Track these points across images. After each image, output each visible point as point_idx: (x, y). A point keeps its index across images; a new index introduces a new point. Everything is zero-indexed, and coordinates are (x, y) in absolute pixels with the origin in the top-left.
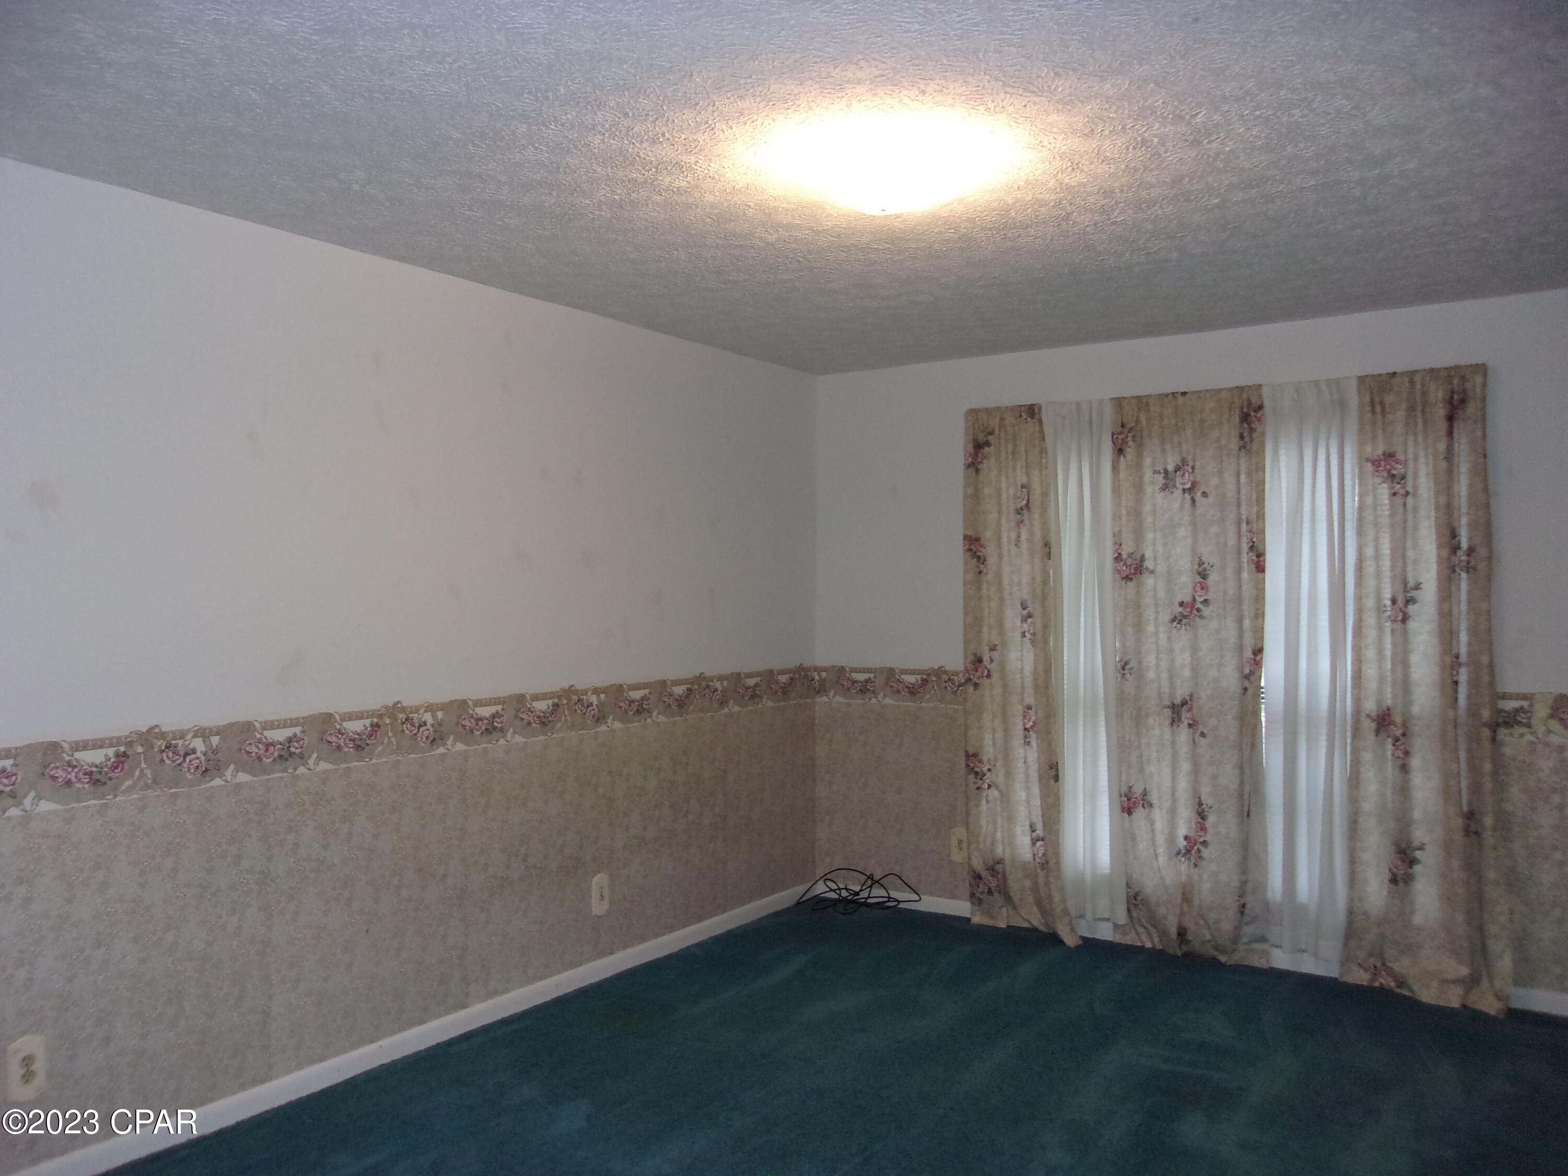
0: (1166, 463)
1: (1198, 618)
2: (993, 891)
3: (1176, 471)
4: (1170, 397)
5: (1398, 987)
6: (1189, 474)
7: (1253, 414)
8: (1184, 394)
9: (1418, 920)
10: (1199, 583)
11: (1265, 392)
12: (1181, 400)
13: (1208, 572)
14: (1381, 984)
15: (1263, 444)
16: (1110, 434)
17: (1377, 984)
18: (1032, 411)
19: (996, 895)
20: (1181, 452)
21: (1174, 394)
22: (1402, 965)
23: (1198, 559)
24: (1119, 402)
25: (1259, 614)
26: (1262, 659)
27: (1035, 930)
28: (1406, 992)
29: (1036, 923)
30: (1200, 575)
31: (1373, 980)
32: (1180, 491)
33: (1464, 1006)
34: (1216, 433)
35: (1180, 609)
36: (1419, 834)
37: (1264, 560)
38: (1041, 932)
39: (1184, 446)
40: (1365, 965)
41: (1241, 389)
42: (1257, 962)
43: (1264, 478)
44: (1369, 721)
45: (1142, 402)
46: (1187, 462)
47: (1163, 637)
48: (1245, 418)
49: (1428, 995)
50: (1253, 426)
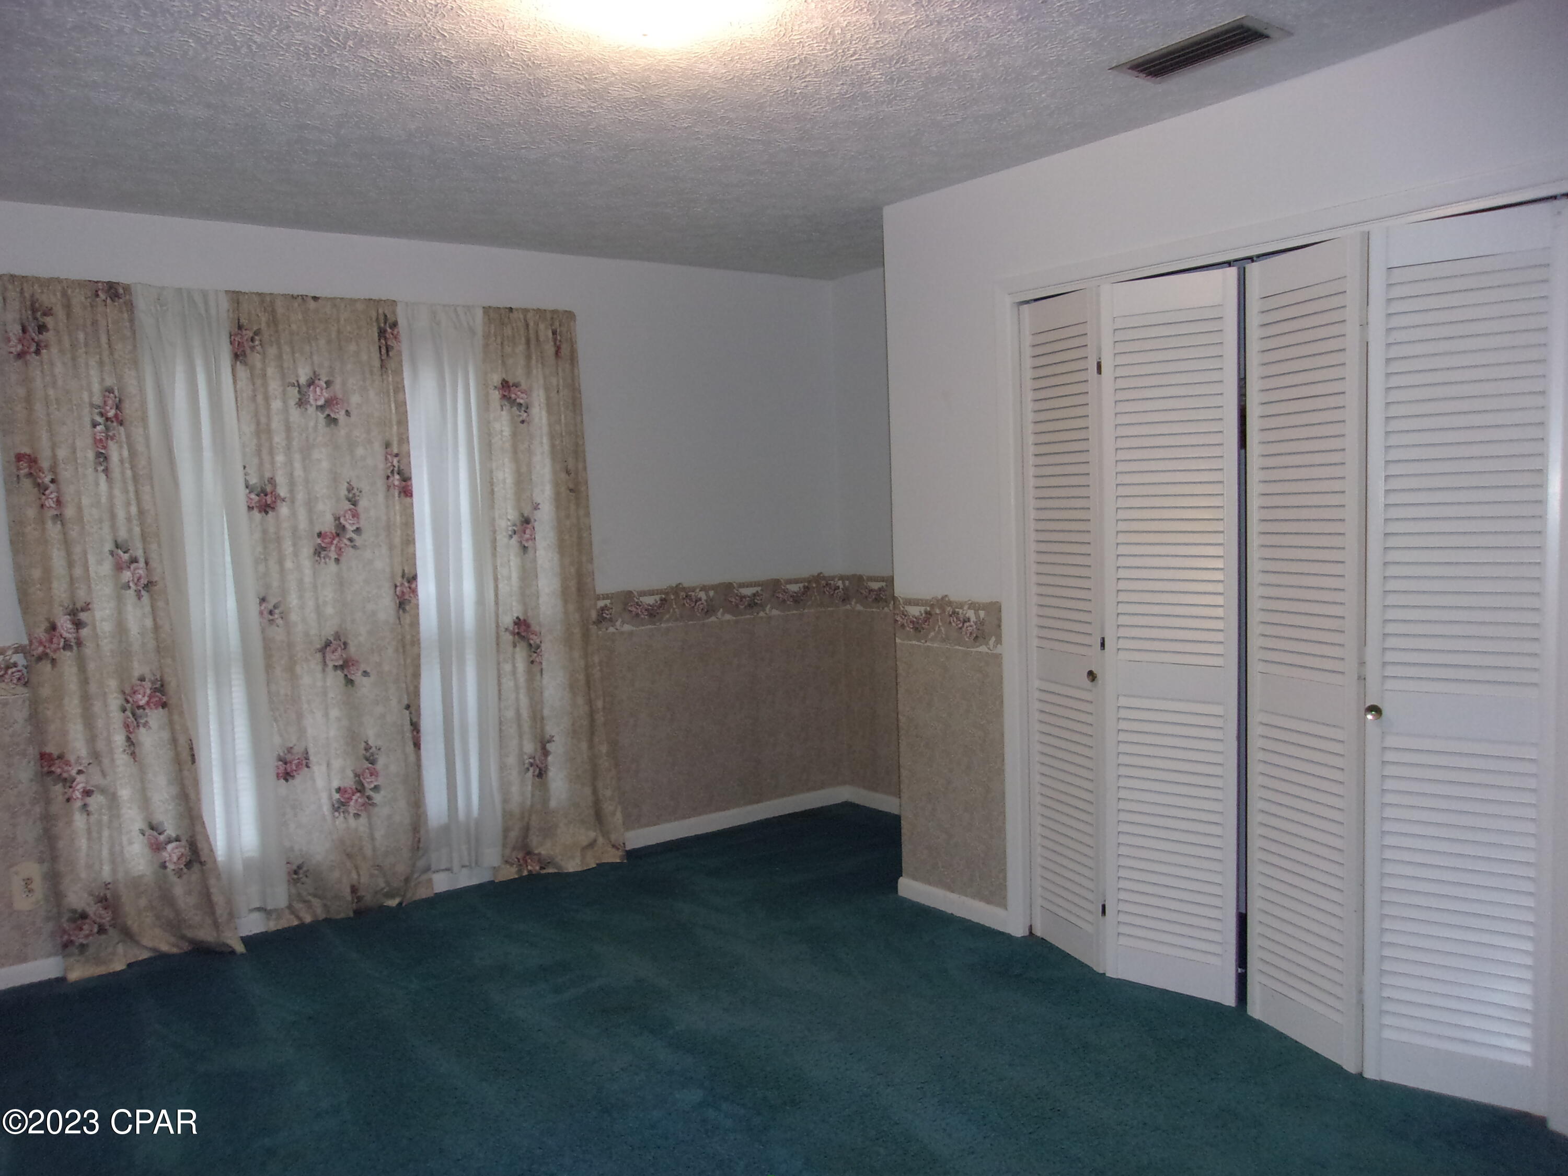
0: (297, 376)
1: (351, 549)
2: (107, 927)
3: (309, 386)
4: (300, 299)
5: (542, 868)
6: (322, 389)
7: (389, 330)
8: (315, 298)
9: (553, 804)
10: (350, 510)
11: (400, 310)
12: (312, 305)
13: (357, 498)
14: (530, 871)
15: (400, 362)
16: (228, 335)
17: (525, 873)
18: (114, 291)
19: (111, 931)
20: (313, 364)
21: (303, 298)
22: (544, 849)
23: (346, 484)
24: (236, 297)
25: (409, 541)
26: (417, 586)
27: (161, 957)
28: (551, 870)
29: (165, 948)
30: (349, 501)
31: (520, 871)
32: (314, 407)
33: (597, 864)
34: (352, 347)
35: (319, 541)
36: (551, 729)
37: (411, 484)
38: (173, 955)
39: (315, 358)
40: (510, 860)
41: (378, 302)
42: (423, 893)
43: (405, 398)
44: (508, 634)
45: (266, 301)
46: (319, 375)
47: (308, 571)
48: (382, 333)
49: (572, 866)
50: (389, 343)
